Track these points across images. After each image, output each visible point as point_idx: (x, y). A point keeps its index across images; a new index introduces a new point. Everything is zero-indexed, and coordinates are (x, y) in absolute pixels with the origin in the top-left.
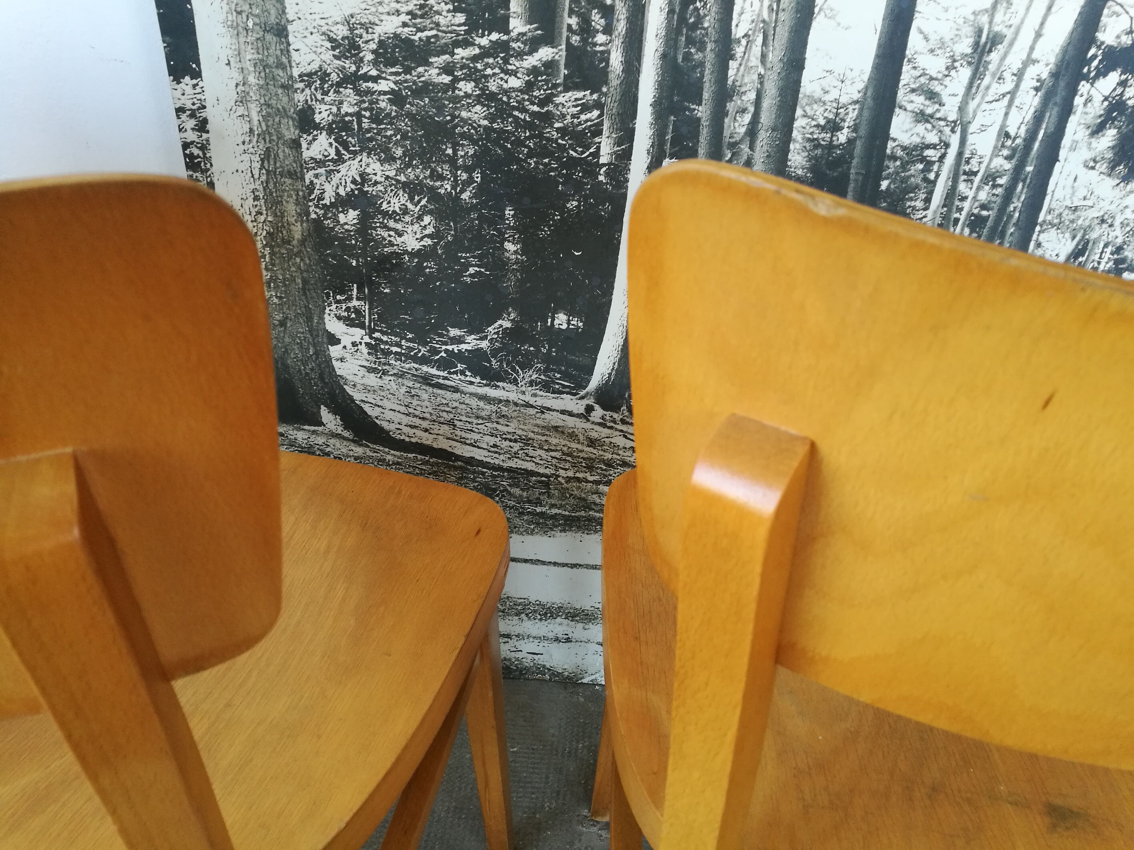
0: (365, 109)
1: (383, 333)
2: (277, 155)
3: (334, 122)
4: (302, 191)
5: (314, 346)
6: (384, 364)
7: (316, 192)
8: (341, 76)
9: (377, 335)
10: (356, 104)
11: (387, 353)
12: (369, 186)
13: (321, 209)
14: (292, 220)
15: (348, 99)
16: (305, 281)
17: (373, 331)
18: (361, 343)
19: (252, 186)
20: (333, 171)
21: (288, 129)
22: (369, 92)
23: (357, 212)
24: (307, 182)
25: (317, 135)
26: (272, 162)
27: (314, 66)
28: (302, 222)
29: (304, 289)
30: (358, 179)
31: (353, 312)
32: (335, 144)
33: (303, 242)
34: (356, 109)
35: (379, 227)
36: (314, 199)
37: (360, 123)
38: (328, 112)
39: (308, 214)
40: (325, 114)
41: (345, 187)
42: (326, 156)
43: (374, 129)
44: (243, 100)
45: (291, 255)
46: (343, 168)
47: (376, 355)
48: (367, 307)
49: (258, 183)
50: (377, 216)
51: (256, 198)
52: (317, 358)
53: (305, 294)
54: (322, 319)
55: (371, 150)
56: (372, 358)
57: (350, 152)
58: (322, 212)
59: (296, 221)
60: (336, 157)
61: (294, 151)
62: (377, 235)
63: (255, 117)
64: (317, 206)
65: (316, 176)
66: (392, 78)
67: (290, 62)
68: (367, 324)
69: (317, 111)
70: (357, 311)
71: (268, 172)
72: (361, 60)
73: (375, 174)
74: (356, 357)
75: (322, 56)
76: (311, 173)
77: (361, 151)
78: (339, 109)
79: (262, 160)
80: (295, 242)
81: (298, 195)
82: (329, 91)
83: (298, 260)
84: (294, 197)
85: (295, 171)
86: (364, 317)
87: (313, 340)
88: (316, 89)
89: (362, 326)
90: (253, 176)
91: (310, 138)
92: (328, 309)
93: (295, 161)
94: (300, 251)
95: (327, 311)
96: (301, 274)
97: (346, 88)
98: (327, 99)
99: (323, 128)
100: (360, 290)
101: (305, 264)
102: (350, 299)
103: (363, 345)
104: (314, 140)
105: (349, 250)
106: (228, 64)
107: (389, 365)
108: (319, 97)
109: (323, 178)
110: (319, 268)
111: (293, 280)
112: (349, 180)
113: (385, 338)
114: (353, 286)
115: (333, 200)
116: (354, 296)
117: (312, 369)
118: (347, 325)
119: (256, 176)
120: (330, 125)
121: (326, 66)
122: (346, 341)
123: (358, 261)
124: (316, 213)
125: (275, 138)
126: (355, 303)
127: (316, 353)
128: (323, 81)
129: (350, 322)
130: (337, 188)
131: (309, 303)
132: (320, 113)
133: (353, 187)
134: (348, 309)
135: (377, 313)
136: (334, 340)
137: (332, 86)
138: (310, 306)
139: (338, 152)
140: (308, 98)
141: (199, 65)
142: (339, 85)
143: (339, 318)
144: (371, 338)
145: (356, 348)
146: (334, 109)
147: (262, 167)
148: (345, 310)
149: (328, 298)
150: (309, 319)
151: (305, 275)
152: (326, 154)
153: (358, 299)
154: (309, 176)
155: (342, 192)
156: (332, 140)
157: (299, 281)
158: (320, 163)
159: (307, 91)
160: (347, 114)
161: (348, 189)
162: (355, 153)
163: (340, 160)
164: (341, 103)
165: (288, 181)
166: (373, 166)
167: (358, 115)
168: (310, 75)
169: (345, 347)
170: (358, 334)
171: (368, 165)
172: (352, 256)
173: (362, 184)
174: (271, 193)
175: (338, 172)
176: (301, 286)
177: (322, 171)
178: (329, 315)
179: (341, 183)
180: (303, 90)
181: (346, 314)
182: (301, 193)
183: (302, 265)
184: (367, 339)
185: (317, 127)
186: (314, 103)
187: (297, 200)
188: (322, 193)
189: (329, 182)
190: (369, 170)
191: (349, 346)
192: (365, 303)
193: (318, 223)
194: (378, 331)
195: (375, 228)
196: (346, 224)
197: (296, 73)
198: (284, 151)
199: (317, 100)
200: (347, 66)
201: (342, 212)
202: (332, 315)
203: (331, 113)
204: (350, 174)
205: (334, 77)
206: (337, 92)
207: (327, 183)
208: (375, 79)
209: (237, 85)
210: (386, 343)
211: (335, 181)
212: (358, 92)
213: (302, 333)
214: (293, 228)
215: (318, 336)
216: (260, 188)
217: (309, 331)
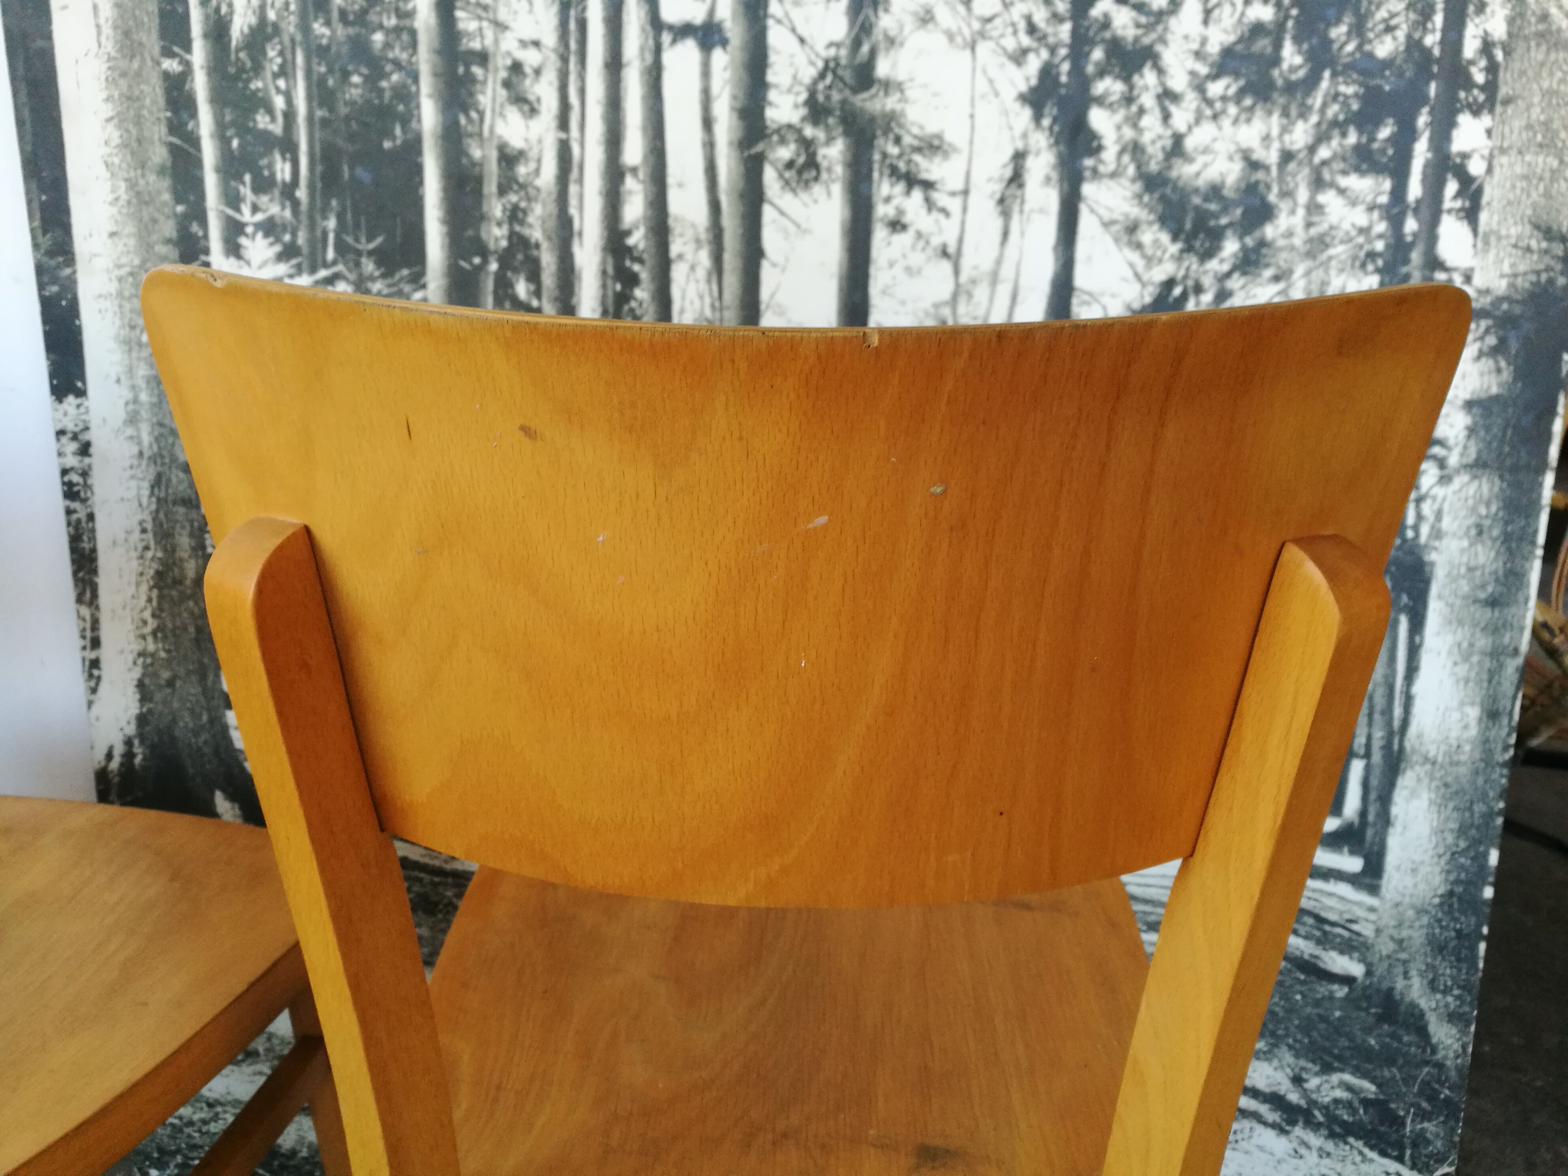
2: (169, 480)
5: (209, 710)
14: (185, 556)
19: (140, 517)
26: (163, 488)
28: (197, 557)
29: (197, 639)
33: (197, 582)
39: (204, 548)
44: (132, 419)
45: (183, 597)
49: (147, 512)
51: (144, 531)
52: (212, 727)
53: (198, 646)
54: (217, 676)
59: (190, 557)
63: (146, 439)
71: (159, 500)
79: (153, 487)
80: (188, 582)
81: (192, 526)
83: (191, 604)
84: (188, 528)
85: (190, 498)
87: (208, 704)
90: (140, 505)
93: (189, 487)
94: (194, 593)
96: (195, 620)
106: (118, 381)
111: (185, 629)
117: (206, 742)
119: (145, 505)
125: (167, 460)
127: (211, 721)
131: (203, 657)
136: (228, 702)
141: (84, 382)
147: (152, 494)
150: (203, 677)
157: (192, 629)
165: (181, 510)
169: (242, 712)
174: (161, 525)
176: (193, 635)
182: (196, 524)
187: (191, 532)
198: (177, 476)
209: (127, 404)
213: (195, 695)
214: (186, 565)
215: (213, 698)
216: (149, 519)
217: (202, 692)
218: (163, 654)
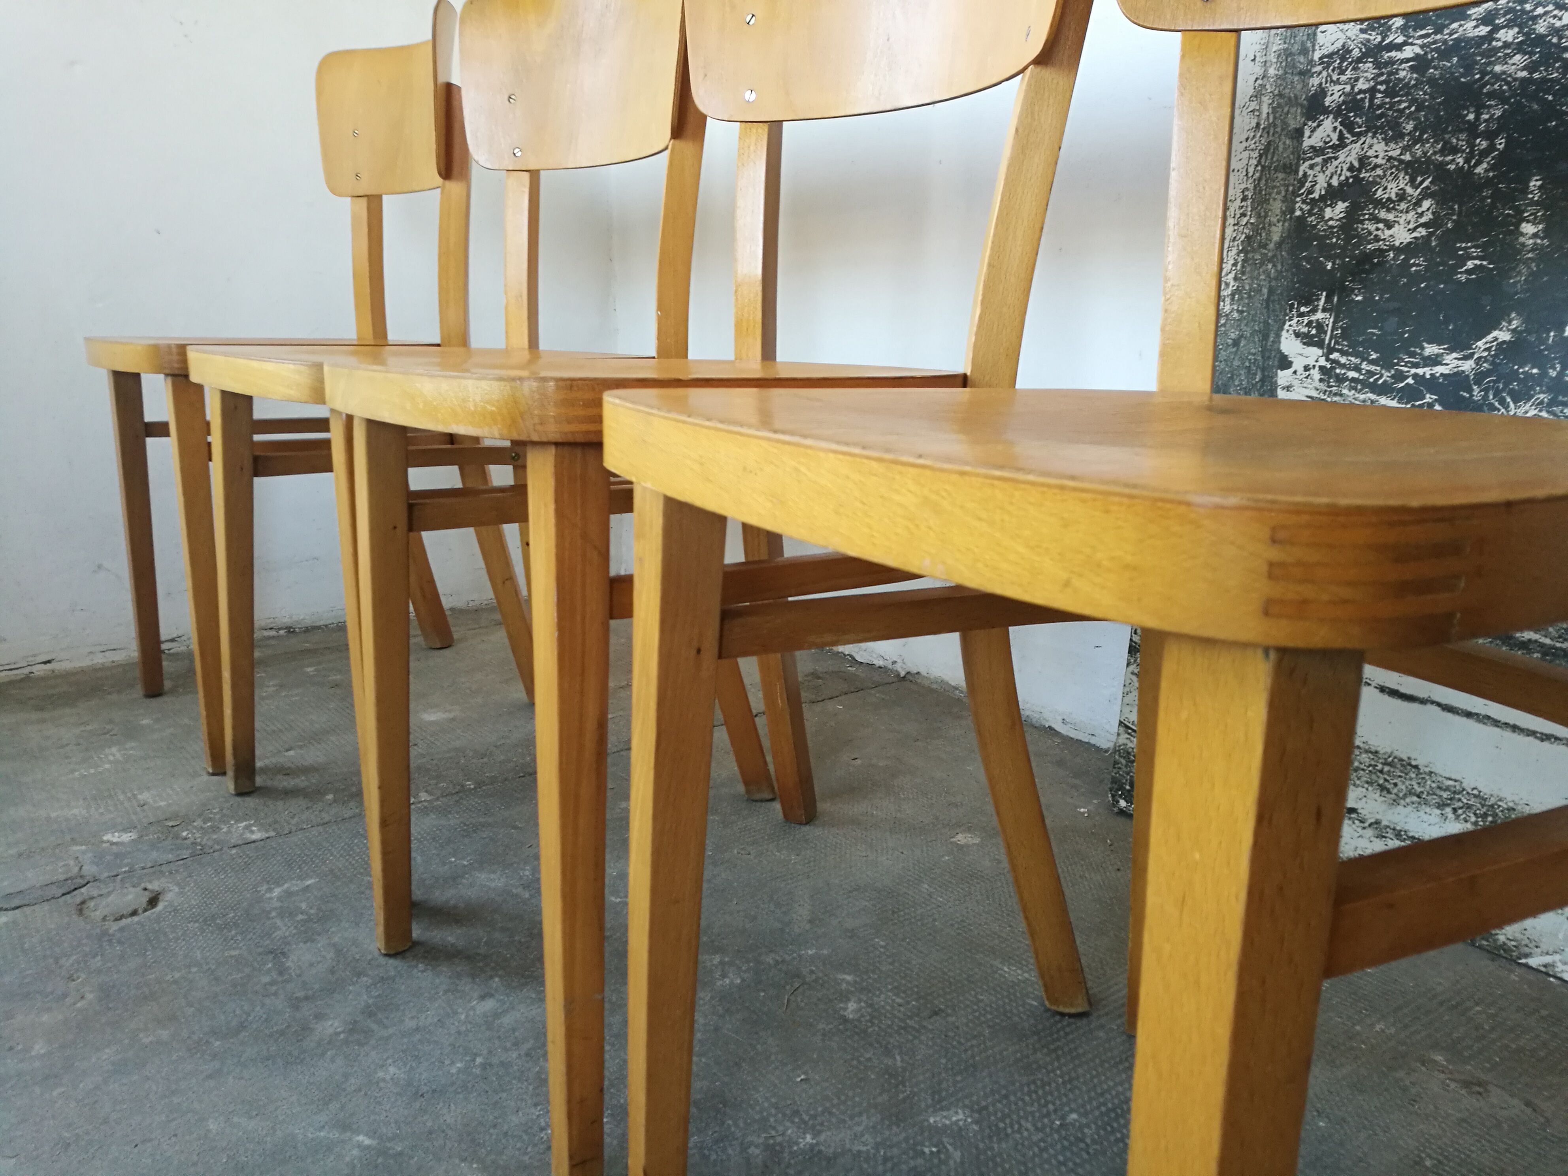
0: (1381, 83)
1: (1343, 353)
2: (1277, 148)
3: (1344, 102)
4: (1293, 185)
5: (1263, 370)
6: (1335, 394)
7: (1308, 185)
8: (1364, 50)
9: (1335, 356)
10: (1372, 79)
11: (1340, 380)
12: (1367, 171)
13: (1307, 204)
14: (1274, 220)
15: (1365, 75)
16: (1271, 291)
17: (1331, 350)
18: (1314, 366)
19: (1243, 186)
20: (1330, 158)
21: (1295, 118)
22: (1391, 62)
23: (1346, 204)
24: (1301, 174)
25: (1323, 120)
26: (1269, 157)
27: (1338, 45)
28: (1284, 221)
29: (1268, 301)
30: (1356, 164)
31: (1314, 327)
32: (1340, 127)
33: (1279, 245)
34: (1372, 84)
35: (1368, 219)
36: (1303, 194)
37: (1371, 100)
38: (1341, 93)
39: (1293, 211)
40: (1336, 96)
41: (1340, 175)
42: (1326, 143)
43: (1386, 103)
44: (1258, 94)
45: (1264, 260)
46: (1342, 155)
47: (1329, 382)
48: (1332, 320)
49: (1250, 181)
50: (1367, 206)
51: (1244, 199)
52: (1262, 387)
53: (1267, 307)
54: (1278, 336)
55: (1378, 128)
56: (1323, 386)
57: (1353, 134)
58: (1309, 207)
59: (1278, 221)
60: (1337, 143)
61: (1295, 141)
62: (1363, 229)
63: (1265, 110)
64: (1304, 202)
65: (1311, 167)
66: (1419, 42)
67: (1314, 46)
68: (1327, 342)
69: (1329, 94)
70: (1320, 326)
71: (1263, 167)
72: (1389, 29)
73: (1377, 157)
74: (1305, 385)
75: (1349, 34)
76: (1307, 163)
77: (1366, 132)
78: (1353, 88)
79: (1261, 156)
80: (1271, 246)
81: (1287, 191)
82: (1347, 69)
83: (1270, 266)
84: (1283, 193)
85: (1291, 163)
86: (1326, 333)
87: (1264, 363)
88: (1333, 70)
89: (1320, 344)
90: (1247, 175)
91: (1315, 124)
92: (1288, 323)
93: (1293, 153)
94: (1274, 256)
95: (1286, 327)
96: (1270, 282)
97: (1366, 62)
98: (1343, 78)
99: (1330, 112)
100: (1329, 299)
101: (1276, 270)
102: (1314, 311)
103: (1317, 368)
104: (1319, 126)
105: (1326, 250)
106: (1254, 60)
107: (1341, 395)
108: (1335, 77)
109: (1318, 168)
110: (1289, 274)
111: (1259, 291)
112: (1345, 167)
113: (1343, 360)
114: (1321, 295)
115: (1323, 192)
116: (1320, 307)
118: (1304, 344)
119: (1250, 175)
120: (1339, 106)
121: (1350, 43)
122: (1298, 364)
123: (1334, 264)
124: (1301, 209)
125: (1279, 129)
126: (1319, 315)
127: (1262, 380)
128: (1343, 59)
129: (1308, 340)
130: (1331, 178)
131: (1269, 317)
132: (1332, 95)
133: (1348, 174)
134: (1309, 324)
135: (1341, 327)
136: (1285, 363)
137: (1350, 63)
138: (1270, 321)
139: (1341, 137)
140: (1324, 80)
142: (1359, 60)
143: (1297, 335)
144: (1327, 360)
145: (1307, 373)
146: (1348, 88)
147: (1259, 162)
148: (1307, 325)
149: (1291, 311)
150: (1266, 337)
151: (1273, 283)
152: (1328, 140)
153: (1324, 310)
154: (1303, 167)
155: (1335, 182)
156: (1337, 124)
157: (1265, 291)
158: (1317, 151)
159: (1325, 74)
160: (1361, 91)
161: (1343, 178)
162: (1359, 135)
163: (1342, 144)
164: (1357, 80)
165: (1281, 176)
166: (1375, 148)
167: (1372, 91)
168: (1330, 56)
169: (1295, 372)
170: (1314, 354)
171: (1370, 147)
172: (1328, 258)
173: (1359, 170)
174: (1261, 191)
175: (1336, 158)
176: (1265, 297)
177: (1319, 160)
178: (1288, 331)
179: (1336, 172)
180: (1320, 73)
181: (1305, 330)
182: (1291, 188)
183: (1273, 271)
184: (1322, 362)
185: (1326, 111)
186: (1328, 85)
187: (1284, 197)
188: (1313, 186)
189: (1324, 172)
190: (1370, 153)
191: (1300, 370)
192: (1330, 315)
193: (1301, 219)
194: (1338, 351)
195: (1362, 222)
196: (1331, 219)
197: (1317, 56)
198: (1284, 143)
199: (1332, 81)
200: (1372, 38)
201: (1330, 205)
202: (1291, 332)
203: (1343, 93)
204: (1349, 159)
205: (1356, 53)
206: (1354, 69)
207: (1321, 174)
208: (1399, 47)
209: (1257, 79)
210: (1343, 366)
211: (1331, 169)
212: (1378, 65)
213: (1254, 354)
214: (1273, 228)
215: (1269, 358)
216: (1251, 187)
217: (1262, 351)
218: (1236, 315)
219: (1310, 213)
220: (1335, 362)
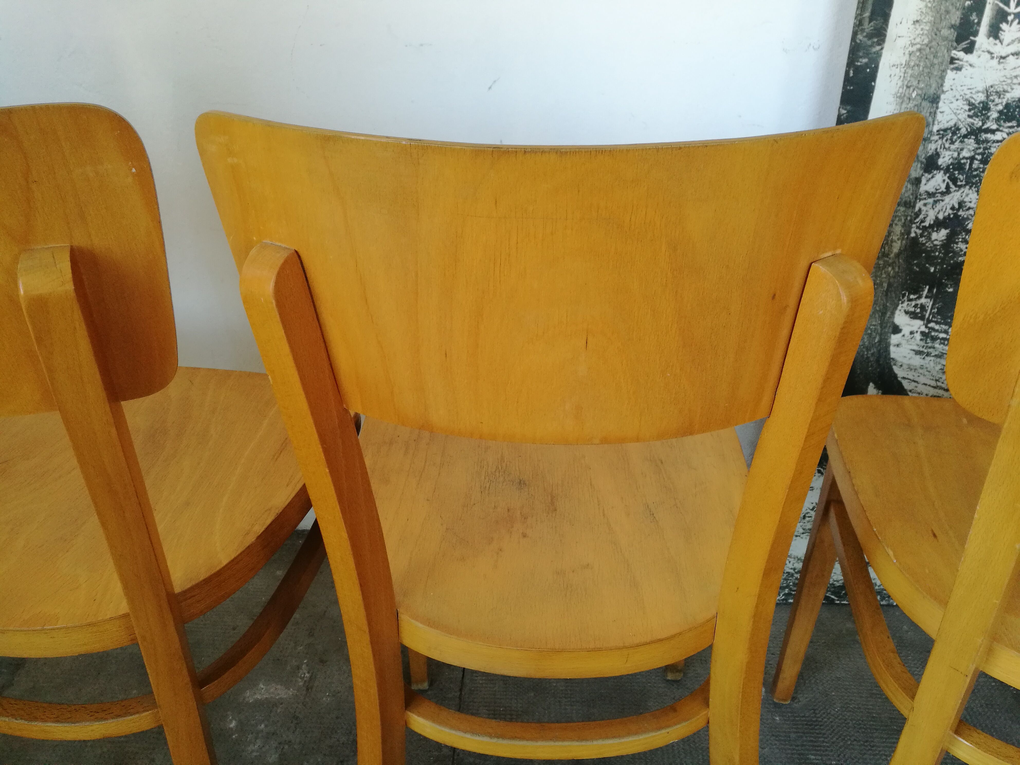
0: (979, 154)
1: (937, 323)
3: (952, 164)
4: (911, 216)
5: (881, 335)
6: (930, 348)
7: (921, 217)
8: (969, 130)
9: (932, 325)
10: (973, 150)
11: (934, 339)
12: (963, 211)
13: (920, 229)
14: (895, 238)
15: (968, 147)
16: (890, 285)
17: (929, 321)
18: (917, 332)
20: (939, 200)
21: (916, 170)
22: (987, 141)
23: (948, 231)
24: (917, 209)
25: (936, 174)
27: (952, 123)
28: (903, 239)
29: (887, 291)
30: (957, 206)
31: (919, 308)
32: (947, 180)
33: (898, 255)
34: (973, 153)
35: (962, 242)
36: (917, 222)
37: (971, 164)
38: (950, 157)
39: (909, 233)
40: (947, 159)
41: (945, 212)
42: (937, 190)
43: (980, 168)
45: (887, 264)
46: (947, 198)
47: (926, 341)
48: (931, 303)
50: (961, 233)
52: (879, 345)
53: (887, 295)
54: (893, 313)
55: (973, 184)
56: (922, 343)
57: (956, 185)
58: (921, 231)
59: (898, 239)
60: (945, 190)
61: (914, 186)
62: (957, 248)
64: (918, 227)
65: (925, 205)
66: (1007, 130)
67: (933, 121)
68: (927, 316)
69: (942, 156)
70: (923, 307)
72: (988, 118)
73: (970, 202)
74: (910, 343)
75: (960, 117)
76: (922, 202)
77: (965, 185)
78: (959, 154)
80: (892, 255)
81: (906, 219)
82: (956, 141)
83: (890, 269)
84: (903, 220)
85: (910, 202)
86: (926, 311)
87: (881, 331)
88: (947, 140)
89: (922, 318)
91: (930, 176)
92: (900, 306)
93: (912, 194)
94: (894, 262)
95: (899, 307)
96: (889, 279)
97: (970, 138)
98: (953, 147)
99: (942, 169)
100: (930, 291)
101: (894, 272)
102: (920, 297)
103: (919, 333)
104: (933, 177)
105: (931, 259)
107: (934, 348)
108: (947, 145)
109: (930, 206)
110: (904, 275)
111: (879, 284)
112: (949, 207)
113: (937, 327)
114: (925, 288)
115: (932, 222)
116: (924, 295)
117: (873, 354)
118: (911, 318)
120: (948, 167)
121: (960, 123)
122: (906, 331)
123: (935, 268)
124: (915, 232)
126: (923, 301)
127: (880, 341)
128: (954, 133)
129: (913, 315)
130: (938, 213)
131: (887, 302)
132: (944, 157)
133: (951, 212)
134: (916, 306)
135: (938, 308)
136: (896, 330)
137: (959, 138)
138: (888, 304)
139: (948, 187)
140: (939, 147)
142: (965, 136)
143: (906, 312)
144: (926, 327)
145: (912, 336)
146: (955, 155)
148: (914, 306)
149: (903, 297)
150: (884, 314)
151: (892, 280)
152: (938, 188)
153: (926, 297)
154: (919, 205)
155: (941, 216)
156: (946, 178)
157: (885, 285)
158: (930, 195)
159: (940, 142)
160: (964, 158)
161: (946, 214)
162: (960, 187)
163: (948, 191)
164: (962, 149)
165: (903, 209)
166: (971, 196)
167: (972, 159)
168: (945, 130)
169: (904, 336)
170: (918, 325)
171: (967, 195)
172: (931, 265)
173: (958, 210)
175: (942, 201)
176: (885, 289)
177: (931, 201)
178: (900, 310)
179: (942, 210)
180: (937, 141)
181: (912, 309)
182: (909, 218)
183: (892, 272)
184: (923, 329)
185: (938, 168)
186: (942, 150)
187: (904, 223)
188: (925, 218)
189: (934, 209)
190: (967, 199)
191: (907, 334)
192: (931, 300)
193: (915, 239)
194: (933, 322)
195: (957, 243)
196: (936, 240)
197: (935, 128)
198: (907, 187)
199: (944, 148)
200: (975, 122)
201: (936, 231)
202: (902, 311)
203: (952, 157)
204: (952, 202)
205: (963, 131)
206: (962, 142)
207: (932, 210)
208: (993, 132)
210: (937, 331)
211: (939, 206)
212: (978, 142)
213: (874, 325)
214: (894, 244)
215: (885, 327)
217: (880, 324)
219: (922, 236)
220: (933, 329)
